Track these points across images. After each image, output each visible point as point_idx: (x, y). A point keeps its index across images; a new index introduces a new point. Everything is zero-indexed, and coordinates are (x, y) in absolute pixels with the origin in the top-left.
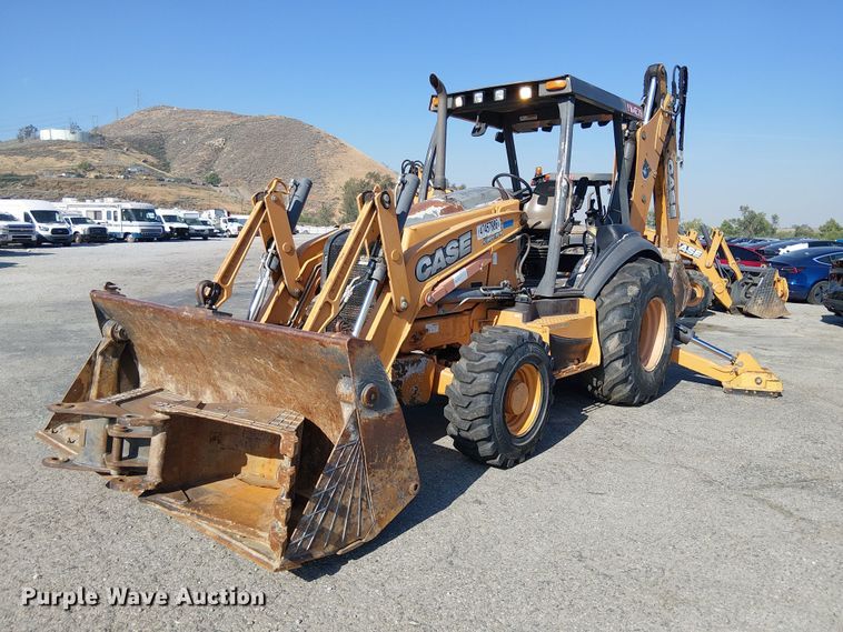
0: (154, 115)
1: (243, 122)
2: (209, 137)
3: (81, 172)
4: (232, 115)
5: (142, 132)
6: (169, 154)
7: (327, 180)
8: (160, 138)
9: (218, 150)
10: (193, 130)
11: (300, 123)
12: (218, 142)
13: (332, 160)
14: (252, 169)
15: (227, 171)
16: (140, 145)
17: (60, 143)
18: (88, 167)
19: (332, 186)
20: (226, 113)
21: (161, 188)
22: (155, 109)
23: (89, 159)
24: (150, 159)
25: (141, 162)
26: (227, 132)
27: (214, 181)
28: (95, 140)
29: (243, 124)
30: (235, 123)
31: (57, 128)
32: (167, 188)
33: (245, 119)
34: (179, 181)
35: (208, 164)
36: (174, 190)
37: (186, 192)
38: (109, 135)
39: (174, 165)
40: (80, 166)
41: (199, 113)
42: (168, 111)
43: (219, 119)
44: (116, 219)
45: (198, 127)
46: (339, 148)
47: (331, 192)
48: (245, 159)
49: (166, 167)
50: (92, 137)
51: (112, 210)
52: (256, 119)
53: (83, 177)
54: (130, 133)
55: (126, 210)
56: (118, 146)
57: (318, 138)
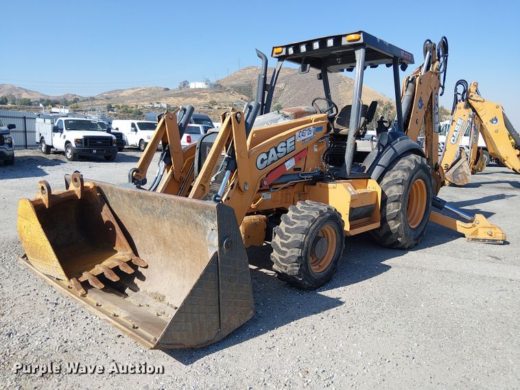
3: (211, 105)
5: (241, 82)
8: (250, 85)
17: (200, 89)
18: (214, 103)
23: (215, 99)
24: (245, 97)
25: (240, 99)
28: (218, 87)
31: (199, 82)
38: (224, 85)
40: (210, 103)
42: (255, 69)
50: (215, 86)
53: (211, 108)
54: (234, 83)
56: (228, 91)
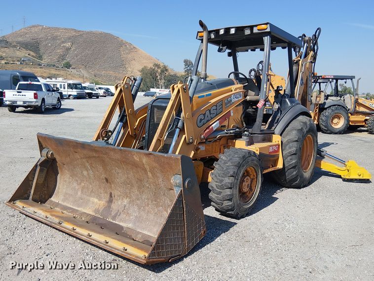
0: (33, 30)
1: (81, 34)
2: (63, 42)
4: (75, 31)
6: (42, 51)
7: (127, 66)
9: (68, 49)
10: (54, 38)
11: (112, 35)
12: (68, 45)
13: (129, 56)
14: (87, 60)
15: (73, 61)
16: (26, 46)
19: (129, 69)
20: (73, 30)
21: (40, 69)
22: (34, 26)
26: (73, 39)
27: (68, 66)
29: (81, 35)
30: (77, 35)
32: (43, 69)
33: (82, 33)
34: (49, 66)
35: (62, 57)
36: (47, 71)
37: (53, 71)
39: (45, 57)
41: (57, 29)
43: (69, 33)
44: (64, 88)
45: (57, 36)
46: (133, 49)
47: (129, 73)
48: (83, 54)
49: (40, 57)
51: (63, 84)
52: (88, 33)
55: (70, 84)
57: (121, 44)
